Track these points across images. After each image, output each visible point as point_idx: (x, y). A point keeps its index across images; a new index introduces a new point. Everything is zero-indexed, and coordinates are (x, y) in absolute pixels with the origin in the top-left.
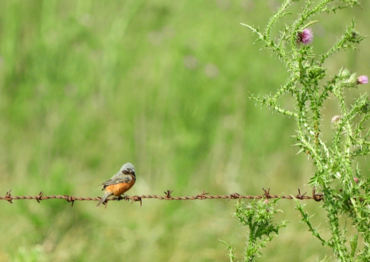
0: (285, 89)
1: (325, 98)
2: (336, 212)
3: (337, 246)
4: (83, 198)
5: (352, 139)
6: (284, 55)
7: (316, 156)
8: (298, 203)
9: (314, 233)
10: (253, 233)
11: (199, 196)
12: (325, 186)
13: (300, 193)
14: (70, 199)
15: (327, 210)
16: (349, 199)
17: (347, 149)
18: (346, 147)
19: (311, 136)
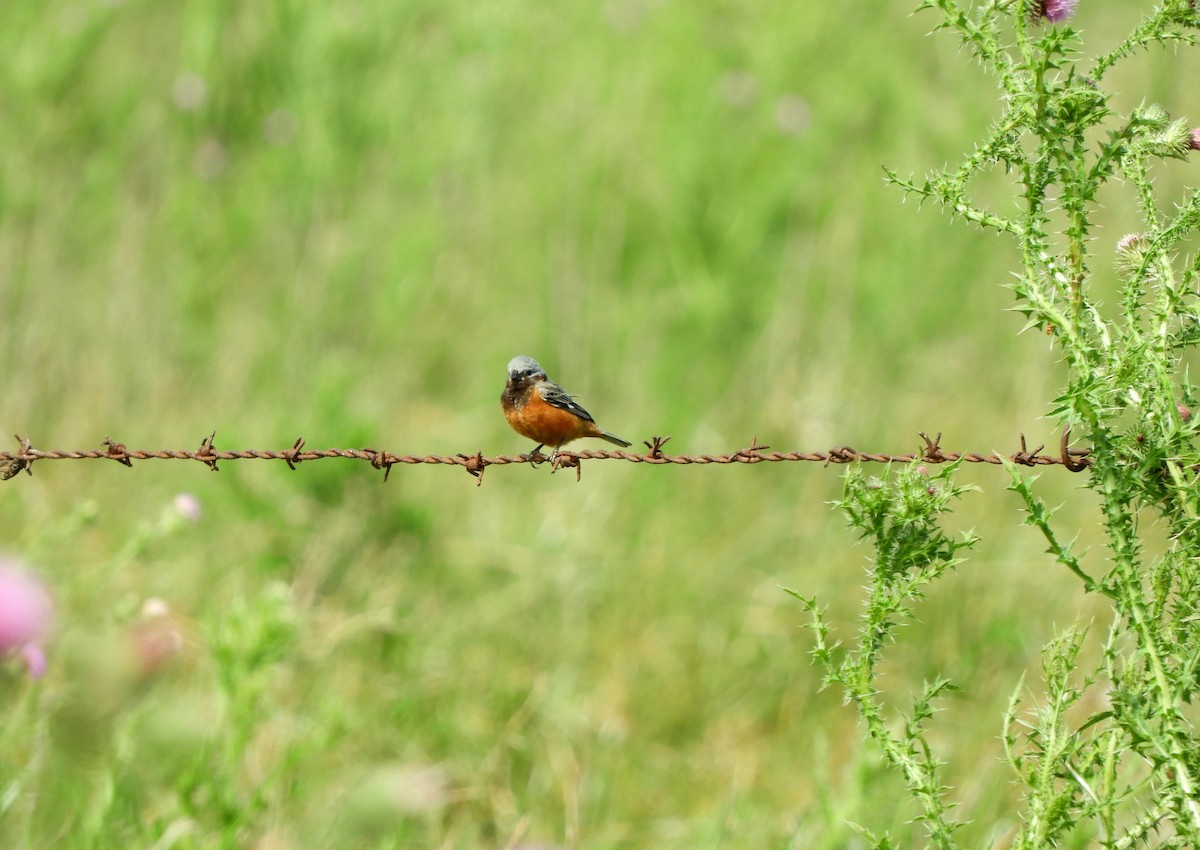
0: (985, 153)
1: (1104, 179)
2: (1124, 500)
3: (1128, 595)
4: (417, 457)
5: (1173, 299)
6: (994, 52)
7: (1073, 340)
8: (1015, 474)
9: (1062, 556)
10: (886, 559)
11: (741, 454)
12: (1097, 424)
13: (1024, 448)
14: (379, 460)
15: (1101, 493)
16: (1164, 464)
17: (1159, 326)
18: (1156, 319)
19: (1058, 288)
